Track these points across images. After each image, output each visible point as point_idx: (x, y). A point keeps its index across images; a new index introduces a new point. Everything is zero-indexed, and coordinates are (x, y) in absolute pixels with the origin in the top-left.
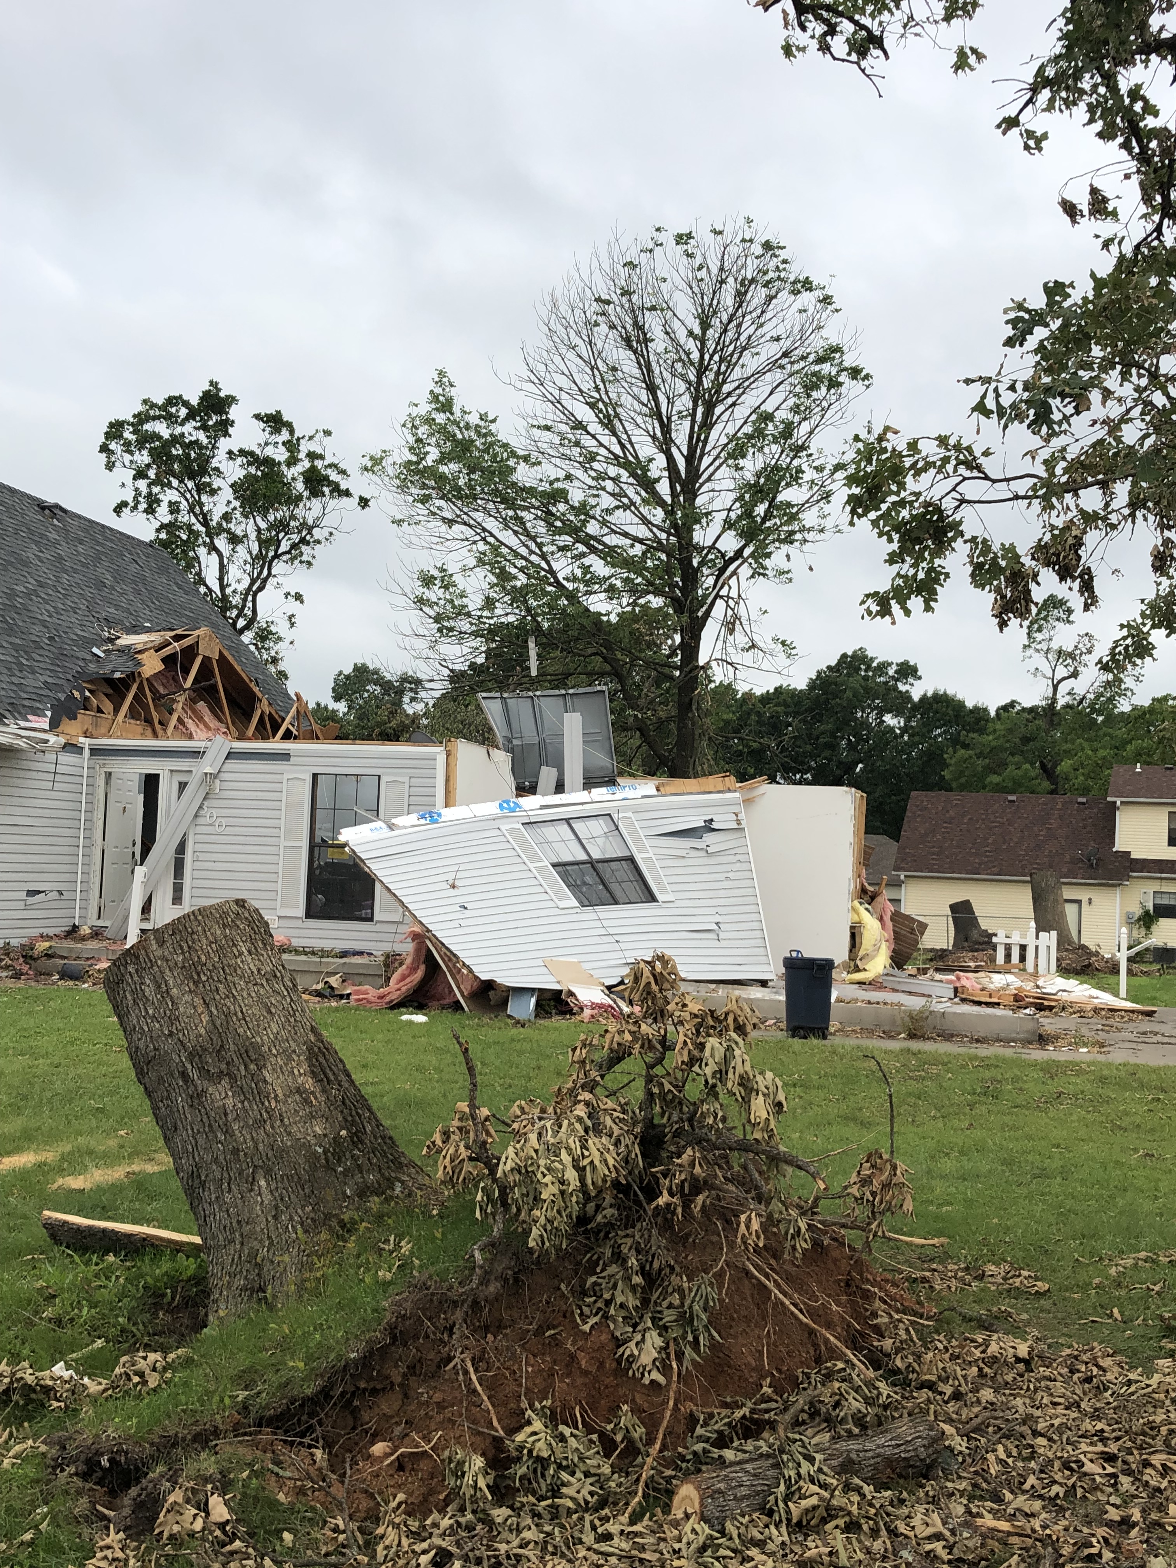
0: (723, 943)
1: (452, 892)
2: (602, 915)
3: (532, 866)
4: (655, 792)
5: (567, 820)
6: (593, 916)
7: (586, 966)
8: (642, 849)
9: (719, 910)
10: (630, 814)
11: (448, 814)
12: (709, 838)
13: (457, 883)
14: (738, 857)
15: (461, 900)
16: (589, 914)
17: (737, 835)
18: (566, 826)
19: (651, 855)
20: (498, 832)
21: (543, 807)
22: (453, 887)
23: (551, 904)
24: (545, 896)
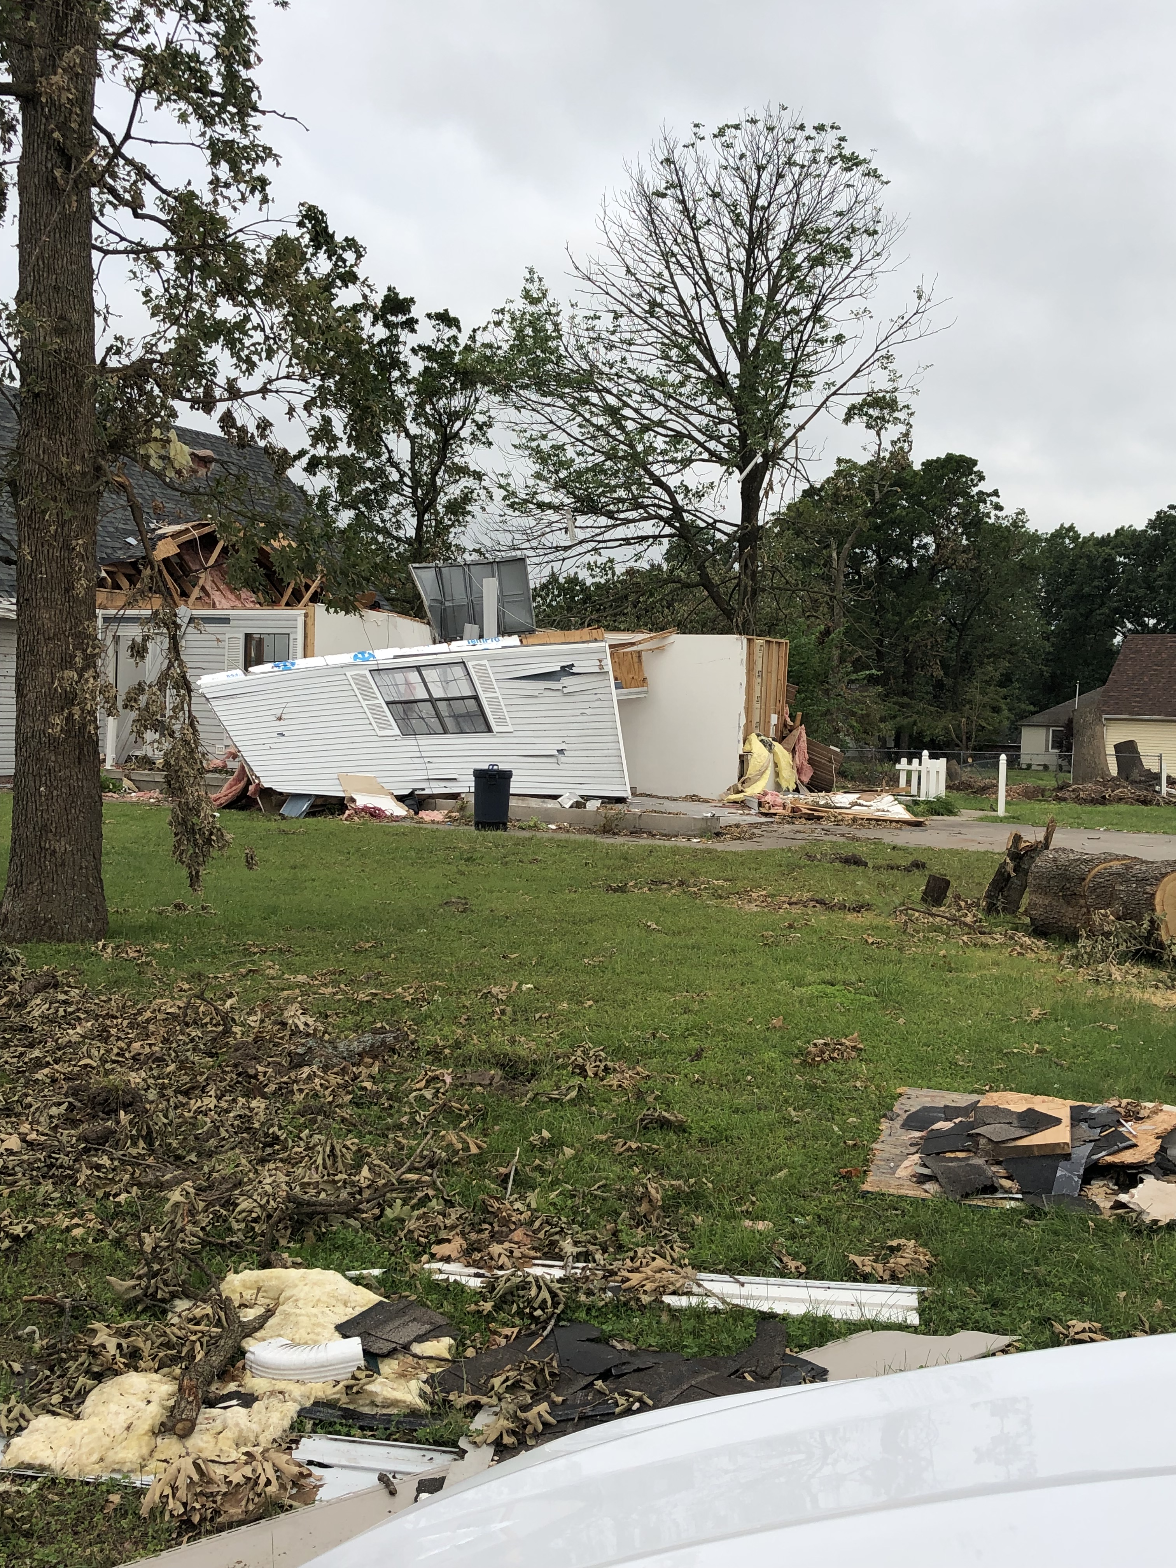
0: (562, 766)
1: (278, 723)
2: (420, 742)
3: (364, 703)
4: (519, 643)
5: (418, 668)
6: (414, 742)
7: (379, 780)
8: (489, 688)
9: (567, 739)
10: (485, 662)
11: (301, 663)
12: (566, 681)
13: (284, 716)
14: (598, 696)
15: (280, 729)
16: (410, 741)
17: (601, 677)
18: (416, 673)
19: (498, 694)
20: (343, 677)
21: (396, 657)
22: (280, 719)
23: (373, 733)
24: (370, 727)
